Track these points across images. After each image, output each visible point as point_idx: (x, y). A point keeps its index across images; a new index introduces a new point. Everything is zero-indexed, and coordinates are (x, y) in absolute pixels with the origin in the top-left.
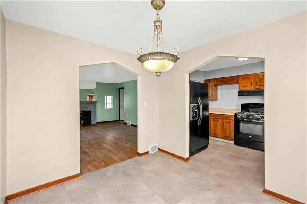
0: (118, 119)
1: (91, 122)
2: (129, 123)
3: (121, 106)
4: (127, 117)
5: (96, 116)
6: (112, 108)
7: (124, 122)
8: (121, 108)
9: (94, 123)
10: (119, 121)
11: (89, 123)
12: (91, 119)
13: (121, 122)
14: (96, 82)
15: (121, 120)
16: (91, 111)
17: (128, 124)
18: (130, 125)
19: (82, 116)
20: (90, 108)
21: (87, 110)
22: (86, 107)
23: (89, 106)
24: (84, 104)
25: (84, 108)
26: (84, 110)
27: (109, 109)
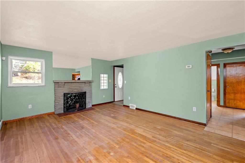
0: (113, 101)
1: (87, 105)
2: (134, 107)
3: (115, 86)
4: (129, 99)
5: (91, 98)
6: (107, 88)
7: (124, 104)
8: (115, 88)
9: (89, 107)
10: (114, 103)
11: (84, 106)
12: (87, 101)
13: (115, 103)
14: (91, 58)
15: (115, 101)
16: (87, 92)
17: (130, 108)
18: (135, 109)
19: (77, 99)
20: (85, 89)
21: (82, 91)
22: (81, 87)
23: (84, 86)
24: (79, 84)
25: (78, 89)
26: (79, 91)
27: (104, 89)
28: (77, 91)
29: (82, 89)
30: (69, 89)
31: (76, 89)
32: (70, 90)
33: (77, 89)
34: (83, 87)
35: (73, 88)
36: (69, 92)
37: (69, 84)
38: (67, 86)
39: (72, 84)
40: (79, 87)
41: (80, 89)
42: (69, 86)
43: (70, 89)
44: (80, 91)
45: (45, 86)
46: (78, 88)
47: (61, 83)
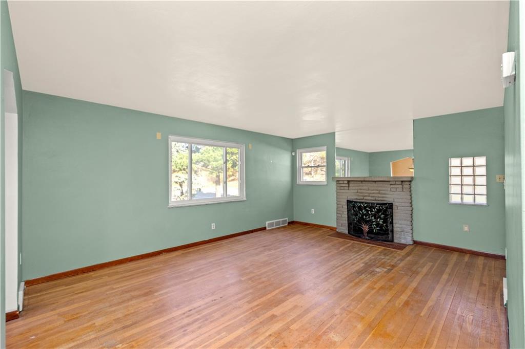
1: (396, 236)
5: (411, 221)
9: (403, 241)
11: (390, 236)
12: (396, 225)
16: (394, 204)
19: (365, 214)
20: (392, 196)
21: (384, 201)
22: (381, 192)
23: (389, 189)
24: (376, 185)
25: (376, 195)
26: (377, 199)
27: (462, 205)
28: (372, 198)
29: (384, 196)
30: (357, 193)
31: (371, 195)
32: (358, 195)
33: (373, 195)
34: (386, 192)
35: (366, 193)
36: (357, 199)
37: (358, 185)
38: (354, 188)
39: (361, 185)
40: (378, 192)
41: (379, 195)
42: (357, 188)
43: (360, 194)
44: (379, 201)
45: (327, 185)
46: (374, 193)
47: (342, 182)
